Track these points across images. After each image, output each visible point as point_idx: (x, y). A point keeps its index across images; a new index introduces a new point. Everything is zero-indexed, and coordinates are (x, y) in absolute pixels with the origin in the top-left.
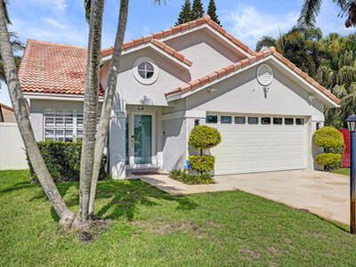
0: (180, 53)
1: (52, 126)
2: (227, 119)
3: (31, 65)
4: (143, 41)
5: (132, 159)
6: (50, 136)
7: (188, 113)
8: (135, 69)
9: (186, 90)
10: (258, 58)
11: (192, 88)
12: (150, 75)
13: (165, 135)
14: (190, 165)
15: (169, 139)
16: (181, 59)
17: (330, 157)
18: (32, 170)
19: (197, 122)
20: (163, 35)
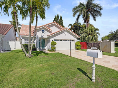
0: (50, 28)
1: (26, 41)
2: (58, 40)
3: (22, 30)
4: (42, 26)
5: (41, 47)
6: (26, 43)
7: (51, 39)
8: (41, 31)
9: (50, 35)
10: (64, 29)
11: (51, 35)
12: (44, 32)
13: (47, 43)
14: (51, 49)
15: (48, 44)
16: (50, 29)
17: (78, 47)
18: (22, 49)
19: (52, 41)
20: (46, 25)
